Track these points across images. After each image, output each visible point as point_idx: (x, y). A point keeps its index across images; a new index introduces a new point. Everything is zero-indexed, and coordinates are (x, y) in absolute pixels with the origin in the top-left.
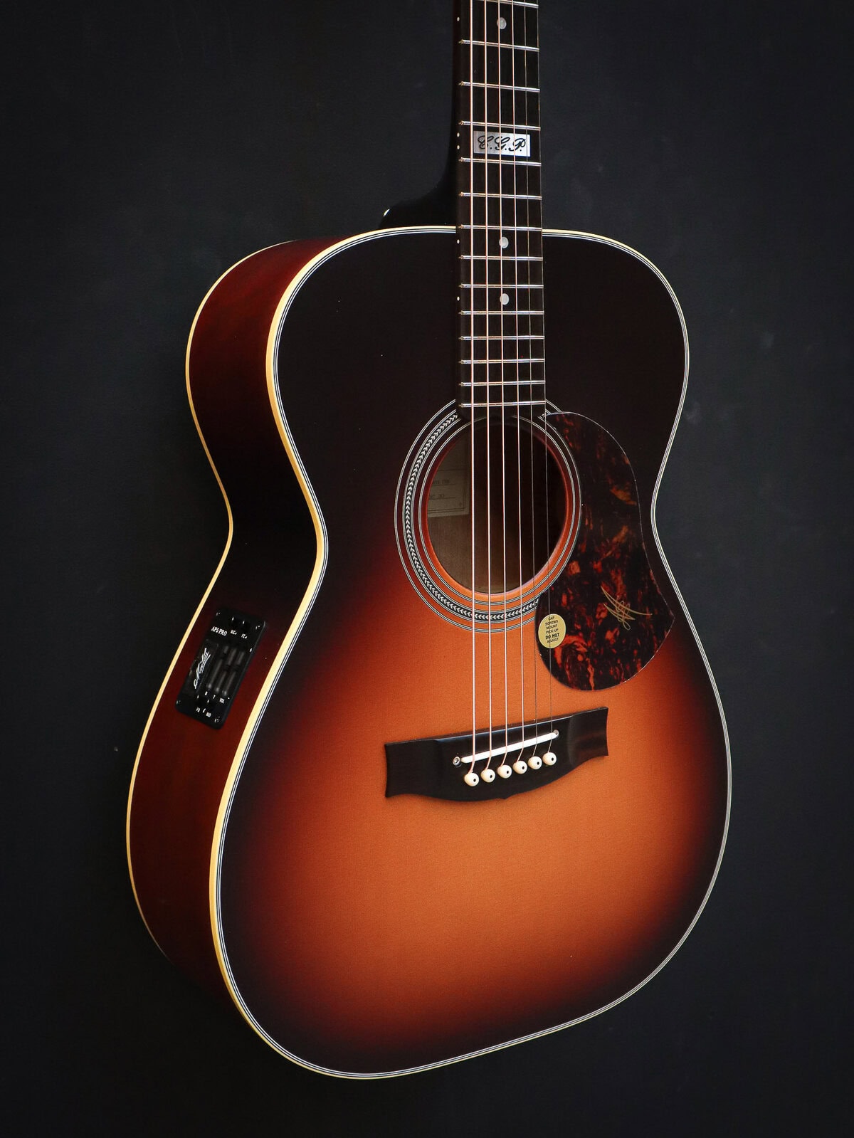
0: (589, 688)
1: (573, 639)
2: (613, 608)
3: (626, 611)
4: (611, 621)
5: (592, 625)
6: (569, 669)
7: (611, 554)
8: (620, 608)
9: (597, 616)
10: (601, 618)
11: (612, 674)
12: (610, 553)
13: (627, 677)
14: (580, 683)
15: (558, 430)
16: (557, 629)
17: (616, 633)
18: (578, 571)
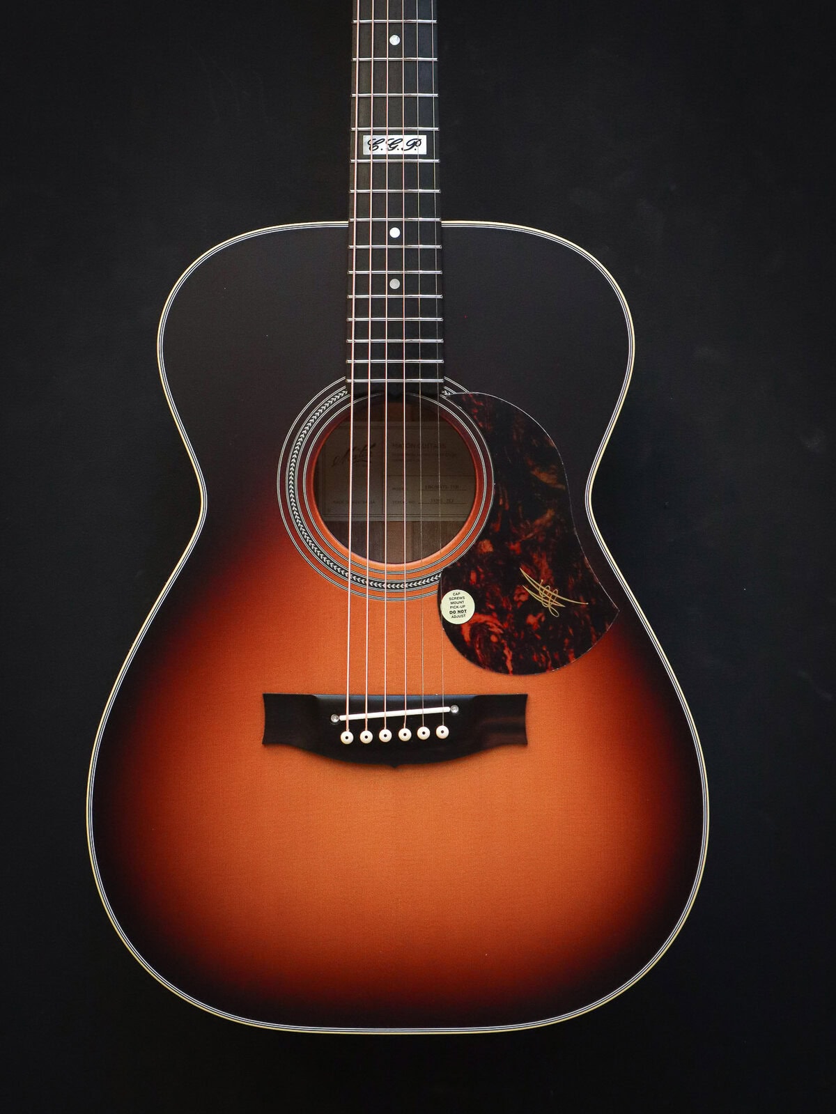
0: (506, 672)
1: (483, 618)
2: (537, 592)
3: (553, 597)
4: (534, 606)
5: (508, 607)
6: (479, 648)
7: (532, 537)
8: (546, 592)
9: (515, 598)
10: (520, 601)
11: (536, 660)
12: (531, 535)
13: (556, 665)
14: (495, 664)
15: (463, 409)
16: (464, 606)
17: (541, 618)
18: (491, 550)
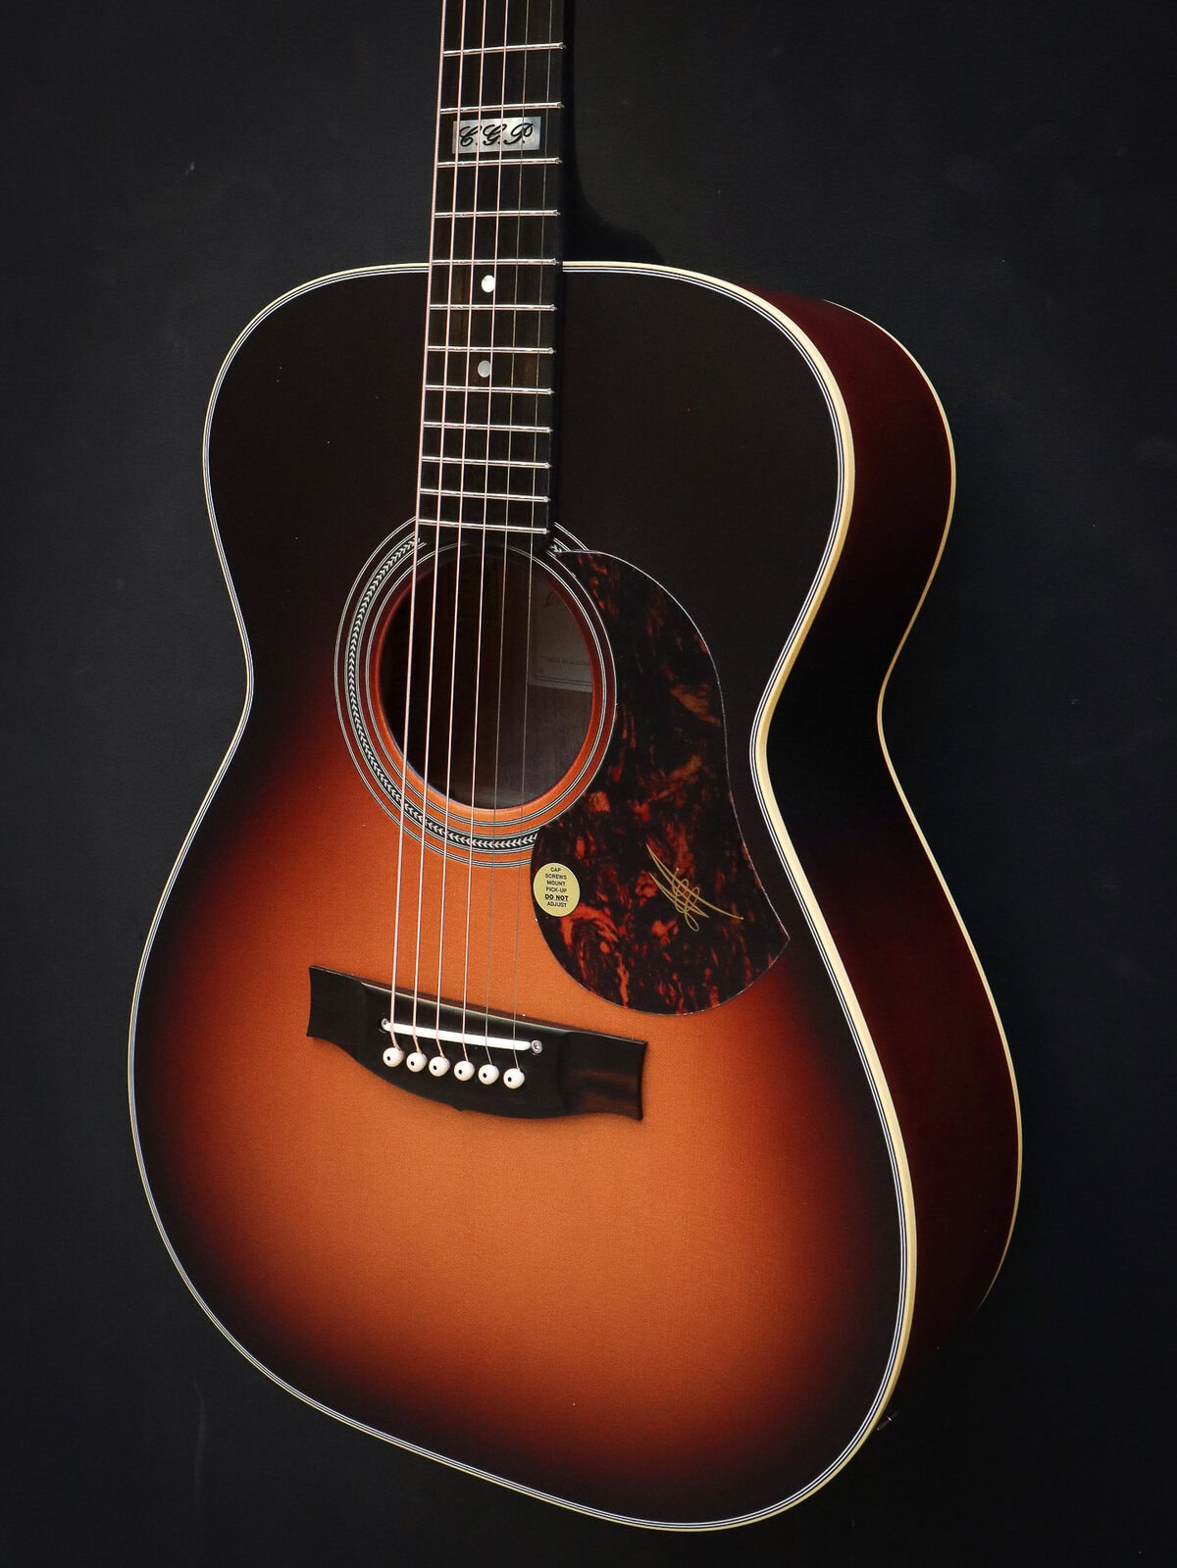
0: (620, 1002)
1: (593, 914)
2: (669, 887)
3: (692, 899)
4: (662, 908)
5: (627, 902)
6: (584, 959)
7: (667, 797)
8: (681, 889)
9: (637, 890)
10: (644, 896)
11: (662, 993)
12: (665, 794)
13: (691, 1007)
14: (605, 988)
15: (577, 577)
16: (565, 890)
17: (673, 927)
18: (606, 808)
